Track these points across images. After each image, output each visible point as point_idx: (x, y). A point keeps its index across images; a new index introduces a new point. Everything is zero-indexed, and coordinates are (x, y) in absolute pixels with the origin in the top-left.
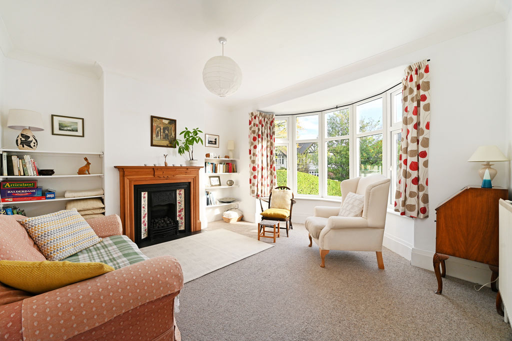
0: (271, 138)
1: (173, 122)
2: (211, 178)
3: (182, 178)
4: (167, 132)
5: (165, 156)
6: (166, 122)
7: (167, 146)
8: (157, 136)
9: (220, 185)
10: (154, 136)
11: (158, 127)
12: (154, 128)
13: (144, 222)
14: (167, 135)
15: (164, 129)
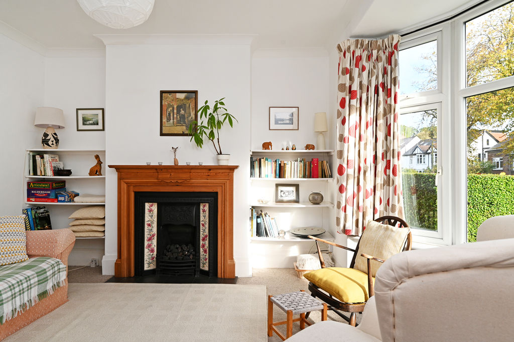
0: (389, 95)
1: (193, 94)
2: (280, 188)
3: (200, 184)
4: (182, 112)
5: (175, 150)
6: (182, 96)
7: (183, 135)
8: (169, 120)
9: (297, 201)
10: (164, 120)
11: (169, 106)
12: (164, 108)
13: (149, 246)
14: (183, 117)
15: (179, 108)
